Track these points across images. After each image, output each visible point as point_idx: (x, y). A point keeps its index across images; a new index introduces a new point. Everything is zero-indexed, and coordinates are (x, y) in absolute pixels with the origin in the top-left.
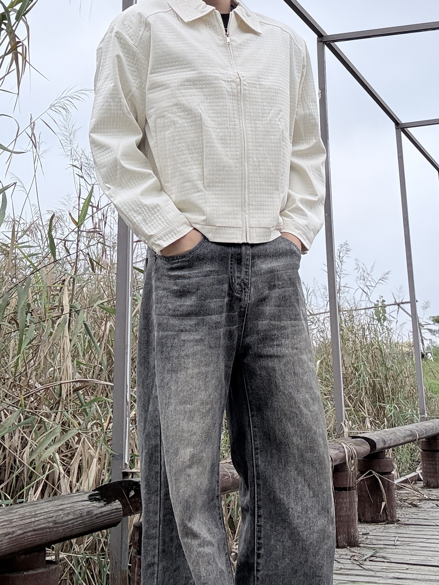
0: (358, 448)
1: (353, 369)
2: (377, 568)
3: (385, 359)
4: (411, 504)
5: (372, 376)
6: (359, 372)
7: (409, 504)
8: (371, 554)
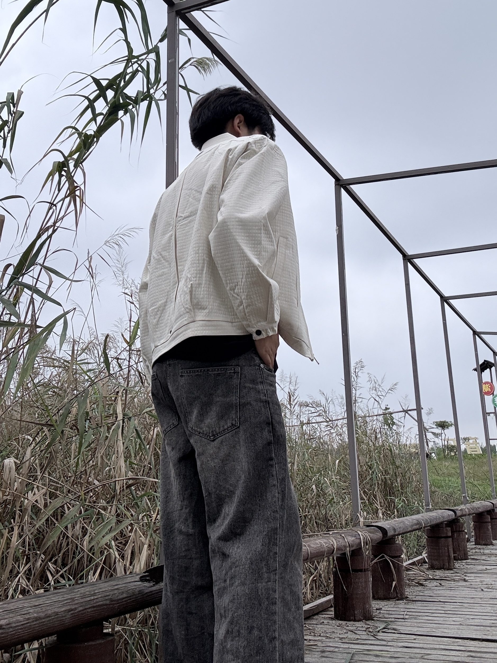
0: (371, 535)
1: (367, 467)
2: (389, 638)
3: (394, 459)
4: (418, 583)
5: (384, 473)
6: (373, 470)
7: (416, 583)
8: (383, 626)
